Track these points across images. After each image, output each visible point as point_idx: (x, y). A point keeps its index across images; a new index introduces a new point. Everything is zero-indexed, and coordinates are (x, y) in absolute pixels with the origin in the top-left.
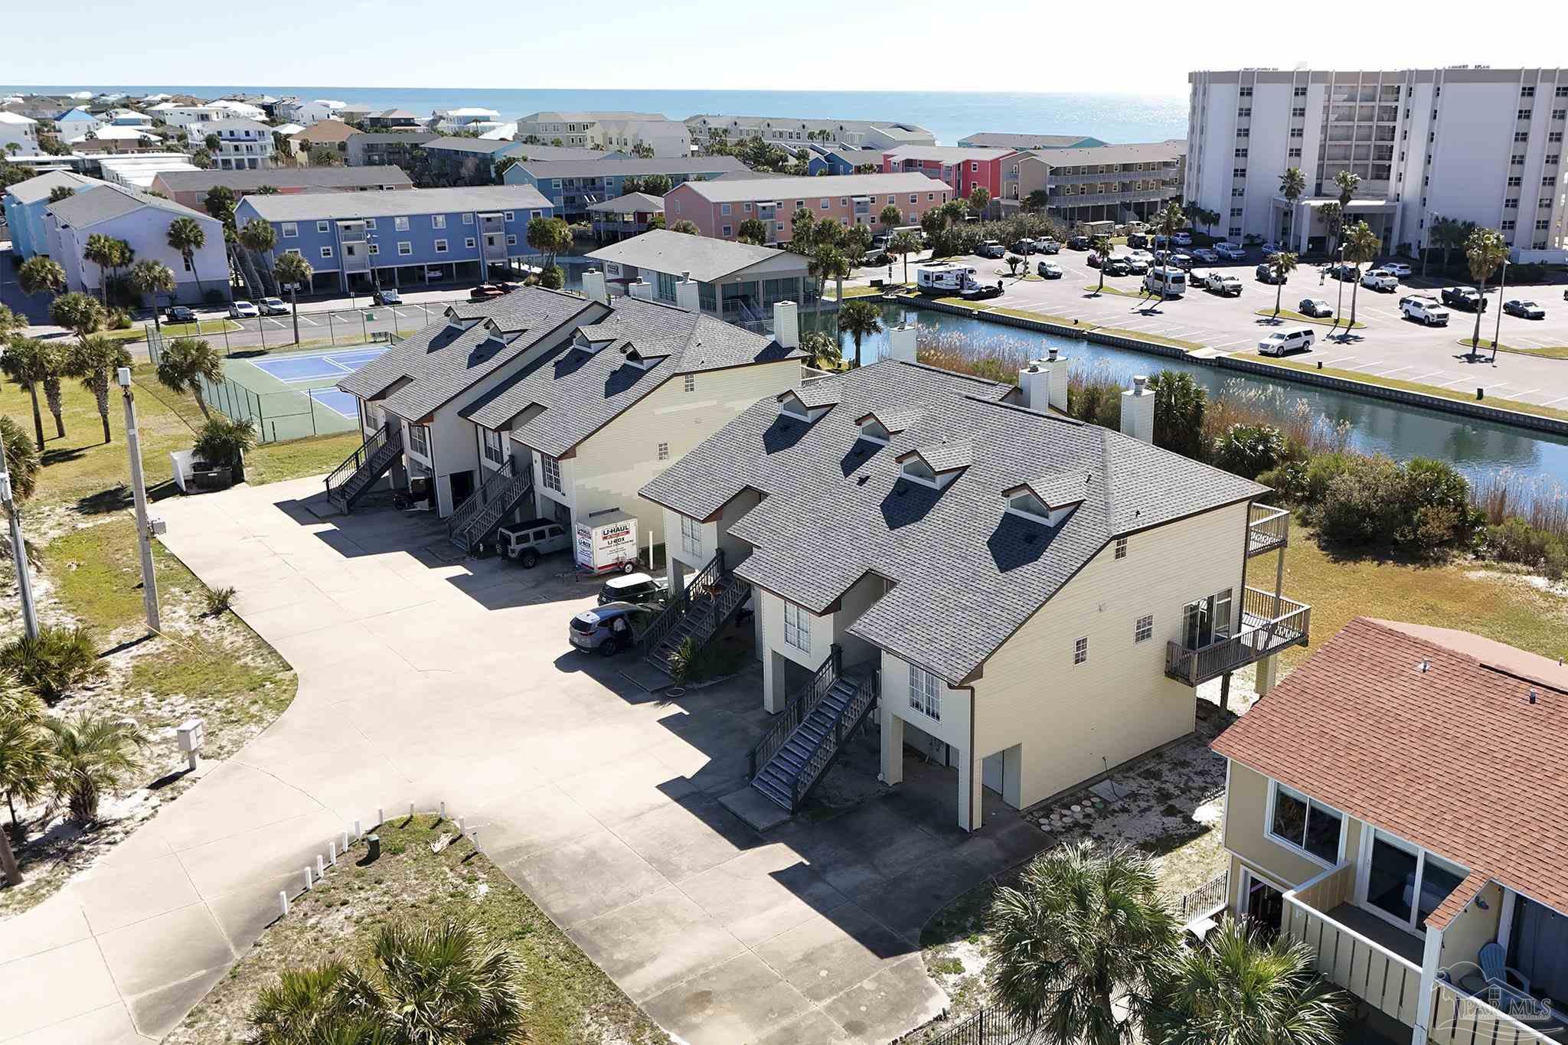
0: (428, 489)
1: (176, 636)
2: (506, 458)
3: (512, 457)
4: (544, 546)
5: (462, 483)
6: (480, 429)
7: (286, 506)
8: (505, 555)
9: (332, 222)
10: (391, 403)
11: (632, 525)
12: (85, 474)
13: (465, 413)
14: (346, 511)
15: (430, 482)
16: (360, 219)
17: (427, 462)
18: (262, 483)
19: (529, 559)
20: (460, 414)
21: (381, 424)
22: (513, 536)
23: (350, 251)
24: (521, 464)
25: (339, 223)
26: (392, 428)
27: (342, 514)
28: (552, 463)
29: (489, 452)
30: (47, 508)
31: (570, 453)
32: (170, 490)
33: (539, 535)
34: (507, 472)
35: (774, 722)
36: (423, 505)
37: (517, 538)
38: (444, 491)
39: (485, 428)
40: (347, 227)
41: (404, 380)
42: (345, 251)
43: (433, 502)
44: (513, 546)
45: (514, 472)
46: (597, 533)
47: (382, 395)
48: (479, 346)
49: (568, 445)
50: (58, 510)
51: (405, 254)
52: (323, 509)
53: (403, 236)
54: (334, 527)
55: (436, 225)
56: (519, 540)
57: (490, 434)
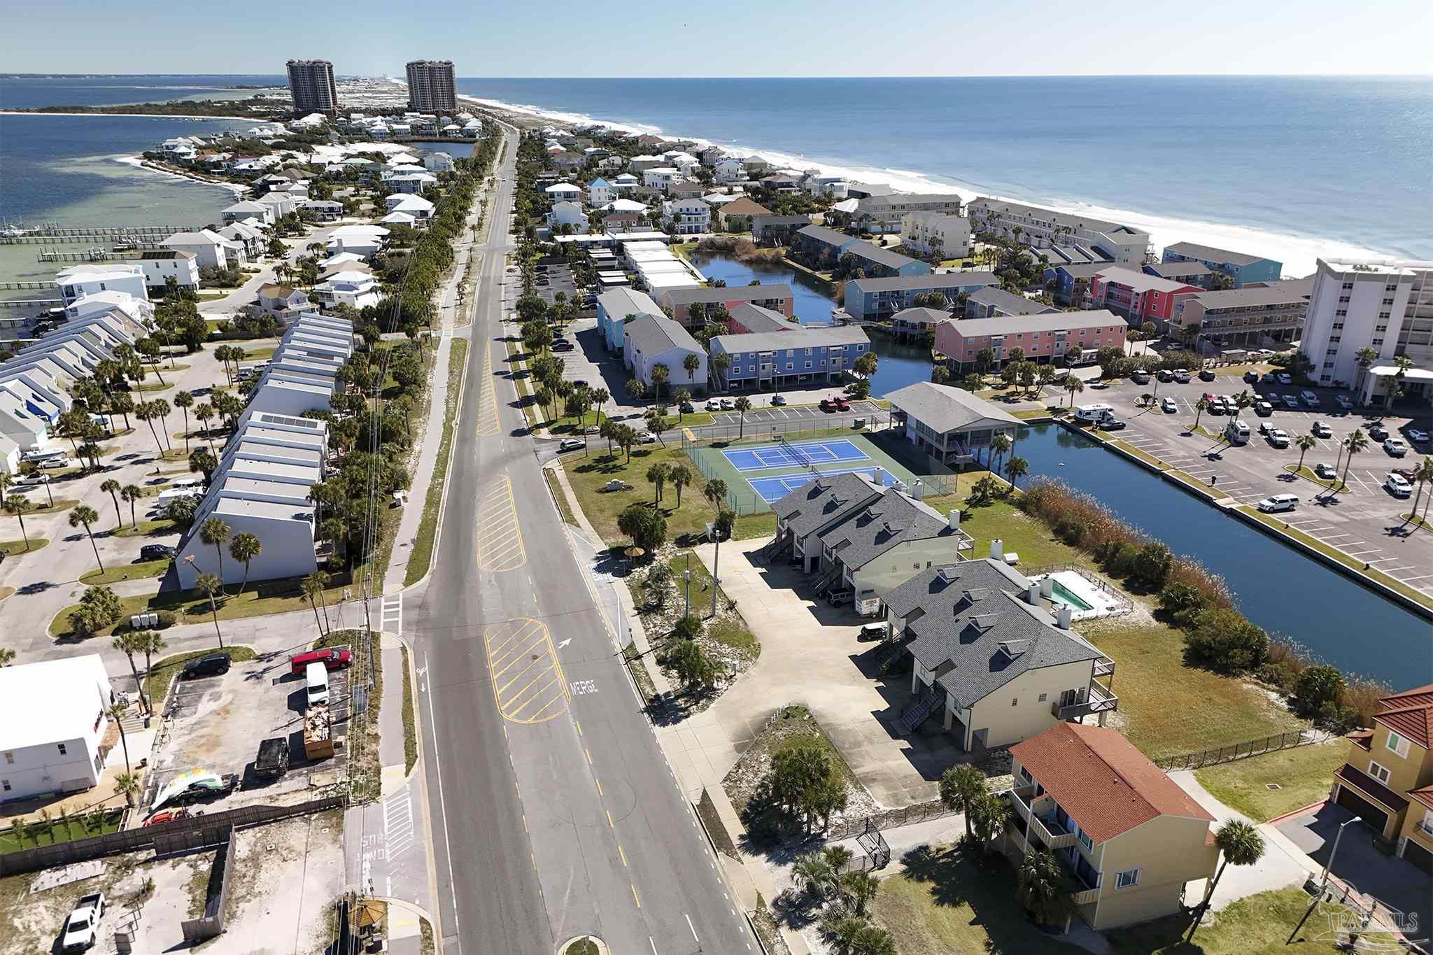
0: (801, 563)
1: (719, 617)
2: (833, 559)
3: (835, 560)
4: (843, 600)
5: (815, 561)
6: (825, 543)
7: (747, 554)
8: (829, 601)
9: (758, 353)
10: (792, 523)
11: (878, 600)
13: (820, 535)
14: (770, 563)
15: (803, 559)
16: (770, 351)
17: (803, 550)
18: (736, 540)
19: (838, 604)
20: (818, 535)
21: (786, 528)
23: (764, 367)
24: (839, 562)
25: (760, 354)
26: (791, 532)
27: (768, 563)
28: (850, 573)
29: (826, 551)
30: (666, 545)
31: (858, 569)
32: (704, 539)
33: (842, 596)
34: (833, 563)
35: (913, 697)
36: (799, 567)
37: (834, 594)
38: (807, 563)
40: (765, 356)
41: (798, 512)
42: (761, 368)
43: (803, 567)
44: (832, 598)
45: (835, 565)
46: (864, 602)
47: (787, 518)
49: (858, 565)
50: (670, 546)
51: (790, 369)
52: (761, 559)
54: (766, 571)
56: (835, 596)
57: (828, 546)
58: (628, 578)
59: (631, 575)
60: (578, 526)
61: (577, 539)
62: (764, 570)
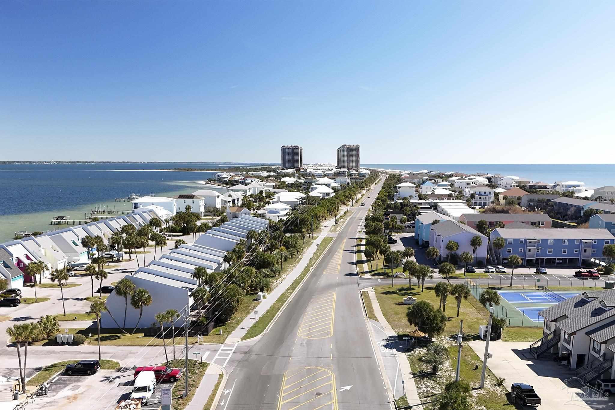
0: (567, 358)
2: (602, 353)
3: (604, 354)
5: (581, 358)
6: (592, 341)
7: (516, 351)
9: (525, 240)
10: (560, 324)
12: (453, 327)
13: (588, 334)
14: (536, 358)
15: (569, 355)
16: (536, 239)
17: (570, 348)
18: (506, 341)
20: (585, 333)
21: (553, 330)
22: (603, 384)
23: (530, 250)
24: (608, 357)
25: (528, 240)
26: (557, 333)
27: (535, 359)
29: (594, 349)
30: (444, 336)
32: (477, 338)
34: (601, 359)
36: (565, 362)
37: (604, 385)
38: (574, 359)
39: (594, 340)
40: (530, 242)
41: (565, 317)
42: (528, 250)
43: (569, 362)
44: (602, 387)
45: (604, 359)
47: (555, 320)
48: (595, 309)
50: (447, 338)
51: (550, 253)
52: (528, 355)
53: (550, 247)
54: (532, 363)
55: (564, 243)
56: (605, 386)
57: (596, 343)
58: (409, 354)
59: (412, 352)
60: (377, 320)
61: (374, 327)
62: (530, 363)
